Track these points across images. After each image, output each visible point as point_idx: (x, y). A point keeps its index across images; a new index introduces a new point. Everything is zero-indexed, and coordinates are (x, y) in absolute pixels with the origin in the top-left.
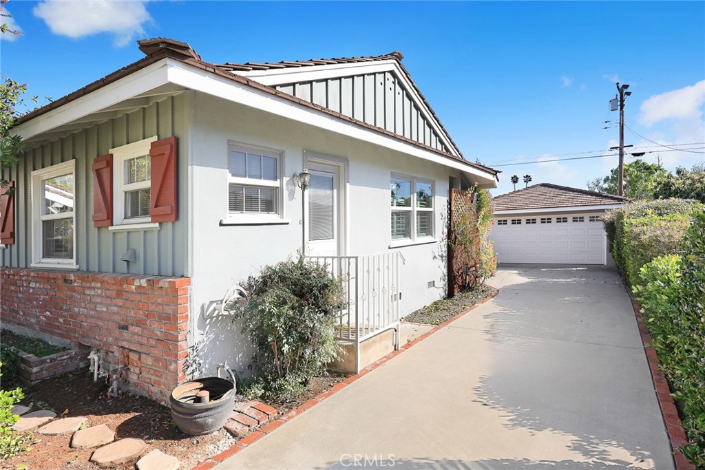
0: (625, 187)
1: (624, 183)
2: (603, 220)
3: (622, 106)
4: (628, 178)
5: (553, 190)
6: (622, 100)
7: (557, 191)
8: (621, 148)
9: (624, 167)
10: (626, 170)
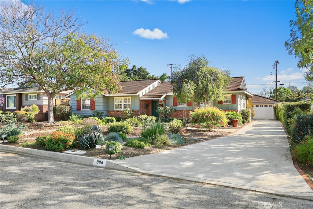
0: (278, 95)
1: (277, 94)
2: (273, 106)
3: (276, 67)
4: (279, 92)
5: (258, 97)
6: (276, 66)
7: (259, 97)
8: (276, 82)
9: (277, 88)
10: (278, 90)
